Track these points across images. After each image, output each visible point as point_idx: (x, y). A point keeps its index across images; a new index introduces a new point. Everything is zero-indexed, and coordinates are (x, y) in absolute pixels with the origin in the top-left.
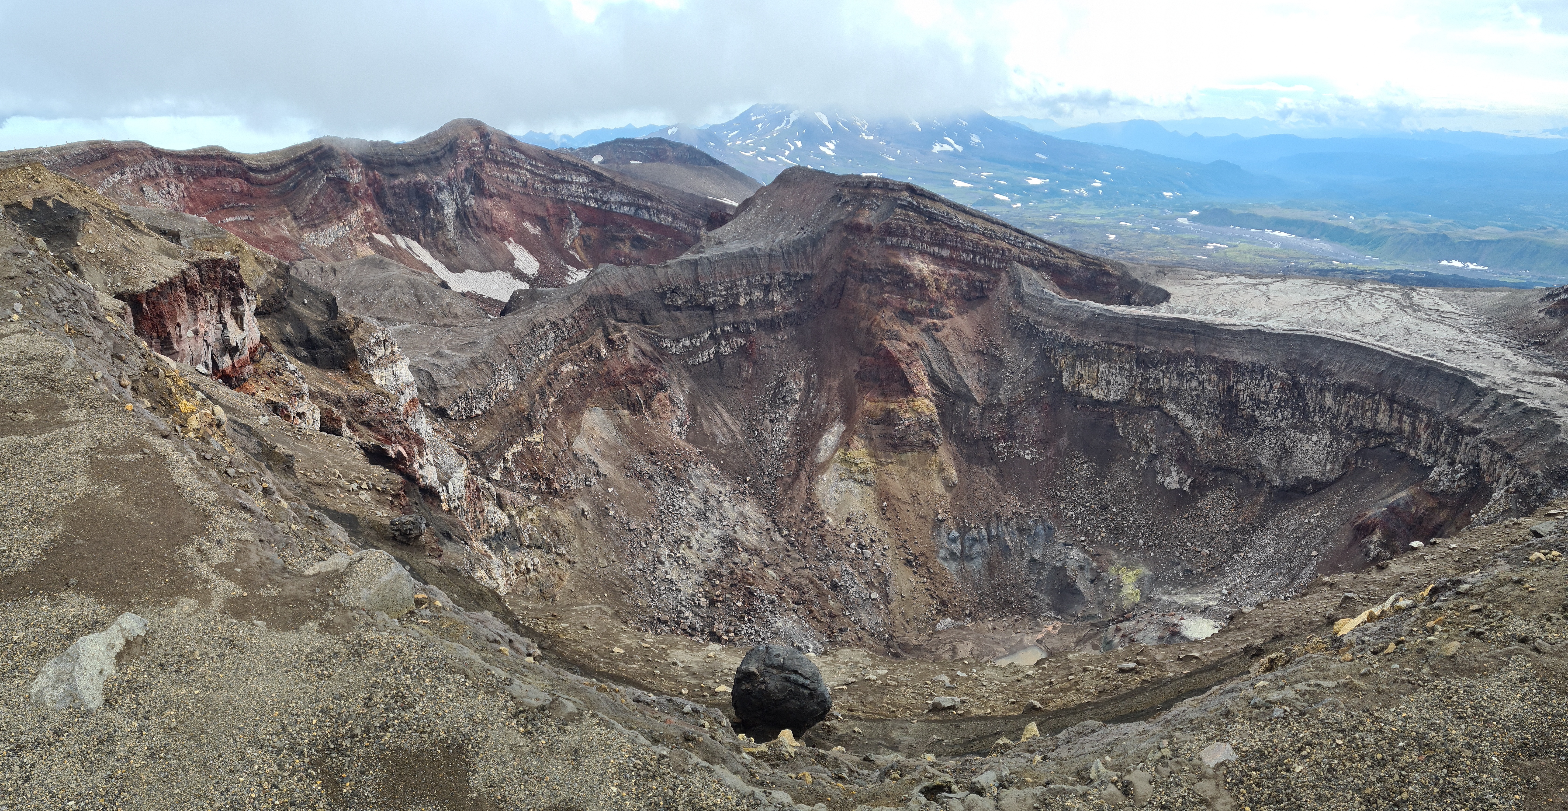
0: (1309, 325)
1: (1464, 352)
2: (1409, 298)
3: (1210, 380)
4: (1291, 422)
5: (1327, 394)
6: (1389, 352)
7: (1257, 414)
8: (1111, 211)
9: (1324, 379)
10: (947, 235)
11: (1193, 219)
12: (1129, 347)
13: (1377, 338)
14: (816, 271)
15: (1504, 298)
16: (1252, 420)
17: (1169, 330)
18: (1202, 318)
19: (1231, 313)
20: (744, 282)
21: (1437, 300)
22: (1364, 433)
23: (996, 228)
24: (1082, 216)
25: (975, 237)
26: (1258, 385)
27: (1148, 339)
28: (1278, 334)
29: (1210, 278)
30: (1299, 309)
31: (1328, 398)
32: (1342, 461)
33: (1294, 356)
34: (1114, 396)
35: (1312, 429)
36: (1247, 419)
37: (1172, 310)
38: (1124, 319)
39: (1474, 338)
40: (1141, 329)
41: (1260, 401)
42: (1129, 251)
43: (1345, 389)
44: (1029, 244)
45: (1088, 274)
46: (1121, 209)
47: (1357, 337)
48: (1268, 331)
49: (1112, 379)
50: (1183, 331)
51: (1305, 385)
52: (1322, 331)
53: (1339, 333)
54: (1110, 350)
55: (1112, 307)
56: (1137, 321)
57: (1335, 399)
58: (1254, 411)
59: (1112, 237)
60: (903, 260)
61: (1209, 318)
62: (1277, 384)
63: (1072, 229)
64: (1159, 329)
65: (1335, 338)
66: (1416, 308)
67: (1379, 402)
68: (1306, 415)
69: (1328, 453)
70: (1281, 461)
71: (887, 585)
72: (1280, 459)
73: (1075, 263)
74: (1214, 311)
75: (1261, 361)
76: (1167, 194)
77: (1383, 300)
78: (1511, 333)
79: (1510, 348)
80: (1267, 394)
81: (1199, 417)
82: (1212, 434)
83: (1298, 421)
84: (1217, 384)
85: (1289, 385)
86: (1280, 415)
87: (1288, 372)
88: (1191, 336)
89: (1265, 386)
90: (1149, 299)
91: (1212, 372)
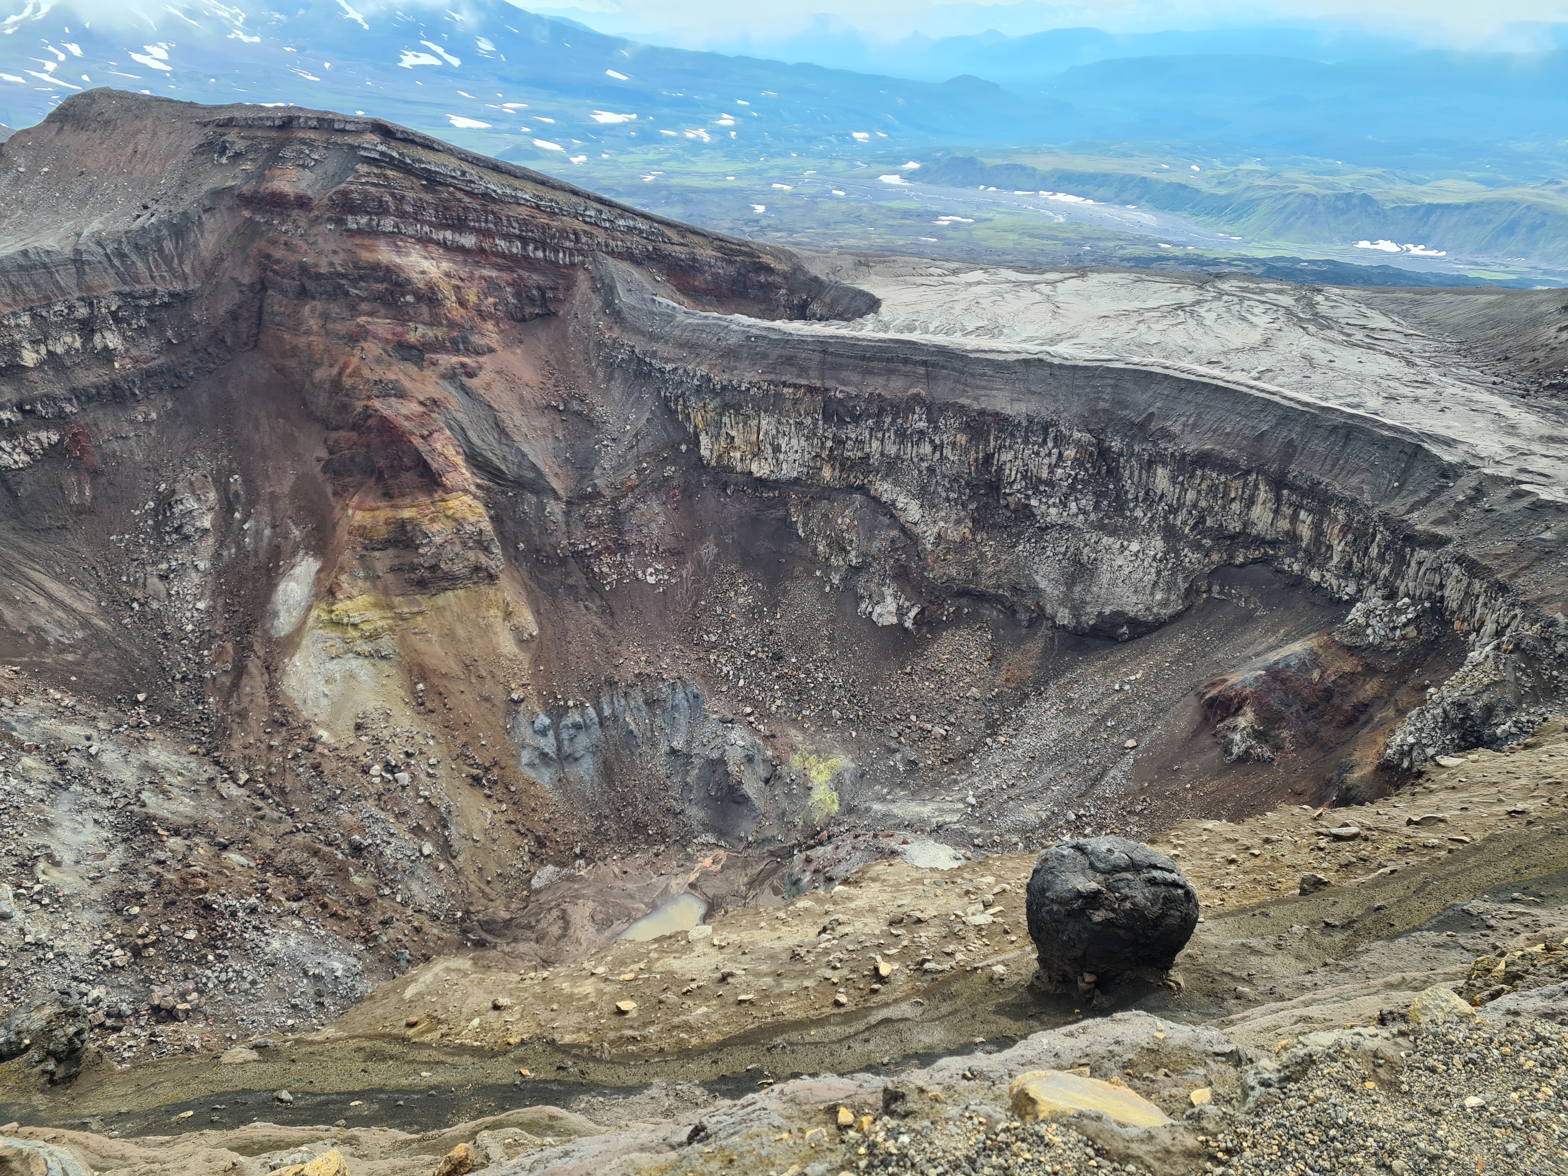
0: (1130, 352)
1: (1416, 400)
2: (1311, 305)
3: (954, 444)
4: (1093, 517)
5: (1160, 471)
6: (1277, 399)
7: (1034, 502)
8: (756, 166)
9: (1155, 444)
10: (466, 209)
11: (910, 176)
12: (811, 390)
13: (1254, 374)
14: (194, 285)
15: (1490, 305)
16: (1025, 513)
17: (880, 360)
18: (941, 340)
19: (994, 331)
21: (1364, 309)
22: (1222, 536)
23: (560, 197)
24: (703, 175)
25: (523, 212)
26: (1037, 454)
27: (845, 374)
28: (1075, 368)
29: (955, 272)
30: (1111, 324)
31: (1162, 479)
32: (1183, 586)
33: (1102, 406)
34: (789, 471)
35: (1131, 530)
36: (1015, 511)
37: (886, 328)
38: (802, 342)
39: (1433, 375)
40: (829, 359)
41: (1040, 480)
42: (792, 232)
43: (1193, 463)
44: (621, 222)
45: (732, 270)
46: (773, 162)
47: (1216, 372)
48: (1056, 361)
49: (783, 442)
50: (906, 361)
51: (1121, 454)
52: (1154, 362)
53: (1185, 364)
54: (778, 396)
55: (778, 324)
56: (823, 345)
57: (1173, 480)
58: (1028, 497)
59: (760, 209)
60: (385, 254)
61: (954, 341)
62: (1070, 453)
63: (685, 196)
64: (863, 358)
65: (1178, 374)
66: (1323, 322)
67: (1256, 486)
68: (1120, 505)
69: (1159, 573)
70: (1074, 584)
71: (445, 827)
72: (1071, 581)
73: (707, 253)
74: (963, 329)
75: (1044, 413)
76: (860, 136)
77: (1261, 308)
78: (1504, 367)
79: (1502, 394)
80: (1052, 469)
81: (932, 506)
82: (954, 535)
83: (1106, 516)
84: (966, 451)
85: (1091, 454)
86: (1073, 506)
87: (1090, 431)
88: (921, 370)
89: (1049, 455)
90: (840, 309)
91: (959, 430)
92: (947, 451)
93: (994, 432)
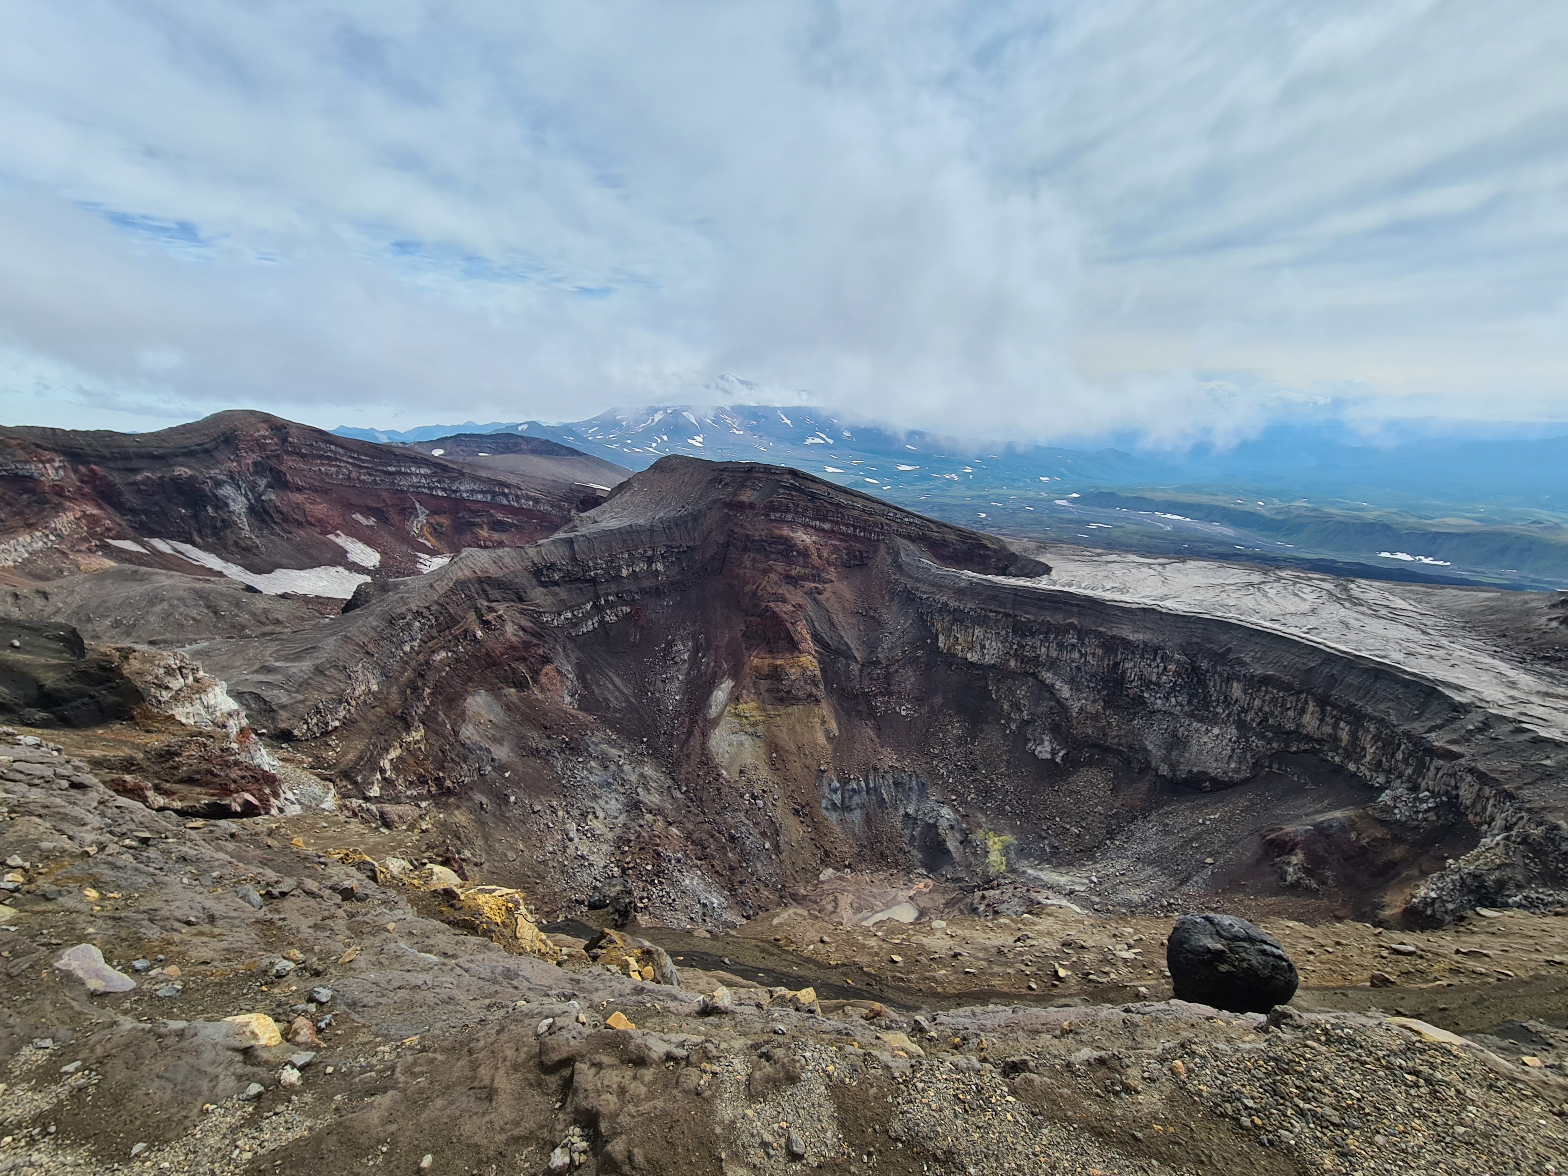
0: (1215, 609)
1: (1431, 657)
2: (1346, 590)
3: (1094, 654)
4: (1186, 708)
5: (1235, 685)
6: (1321, 647)
7: (1146, 695)
8: (983, 493)
9: (1232, 667)
10: (828, 511)
11: (1073, 501)
12: (1006, 615)
13: (1304, 629)
14: (698, 543)
15: (1489, 599)
16: (1140, 701)
17: (1050, 601)
18: (1089, 593)
19: (1122, 590)
20: (626, 555)
21: (1387, 595)
22: (1279, 731)
23: (875, 506)
24: (953, 497)
25: (856, 513)
26: (1150, 666)
27: (1027, 608)
28: (1177, 616)
29: (1099, 555)
30: (1202, 591)
31: (1236, 690)
32: (1251, 761)
33: (1195, 640)
34: (988, 660)
35: (1214, 720)
36: (1133, 699)
37: (1055, 584)
38: (1003, 588)
39: (1444, 642)
40: (1018, 598)
41: (1150, 681)
42: (1001, 528)
43: (1259, 682)
44: (906, 519)
45: (965, 547)
46: (992, 491)
47: (1277, 626)
48: (1164, 611)
49: (987, 643)
50: (1066, 603)
51: (1207, 671)
52: (1232, 616)
53: (1254, 620)
54: (986, 616)
55: (989, 577)
56: (1015, 590)
57: (1245, 692)
58: (1142, 692)
59: (983, 515)
60: (786, 531)
61: (1097, 594)
62: (1172, 667)
63: (941, 507)
64: (1039, 599)
65: (1249, 625)
66: (1356, 602)
67: (1306, 702)
68: (1206, 702)
69: (1233, 750)
70: (1172, 749)
71: (778, 835)
72: (1170, 748)
73: (952, 537)
74: (1103, 587)
75: (1155, 641)
76: (1044, 479)
77: (1310, 589)
78: (1502, 641)
79: (1502, 659)
80: (1159, 676)
81: (1078, 690)
82: (1090, 709)
83: (1196, 709)
84: (1102, 659)
85: (1187, 669)
86: (1173, 700)
87: (1186, 655)
88: (1075, 609)
89: (1158, 666)
90: (1027, 571)
91: (1097, 646)
92: (1090, 658)
93: (1120, 650)
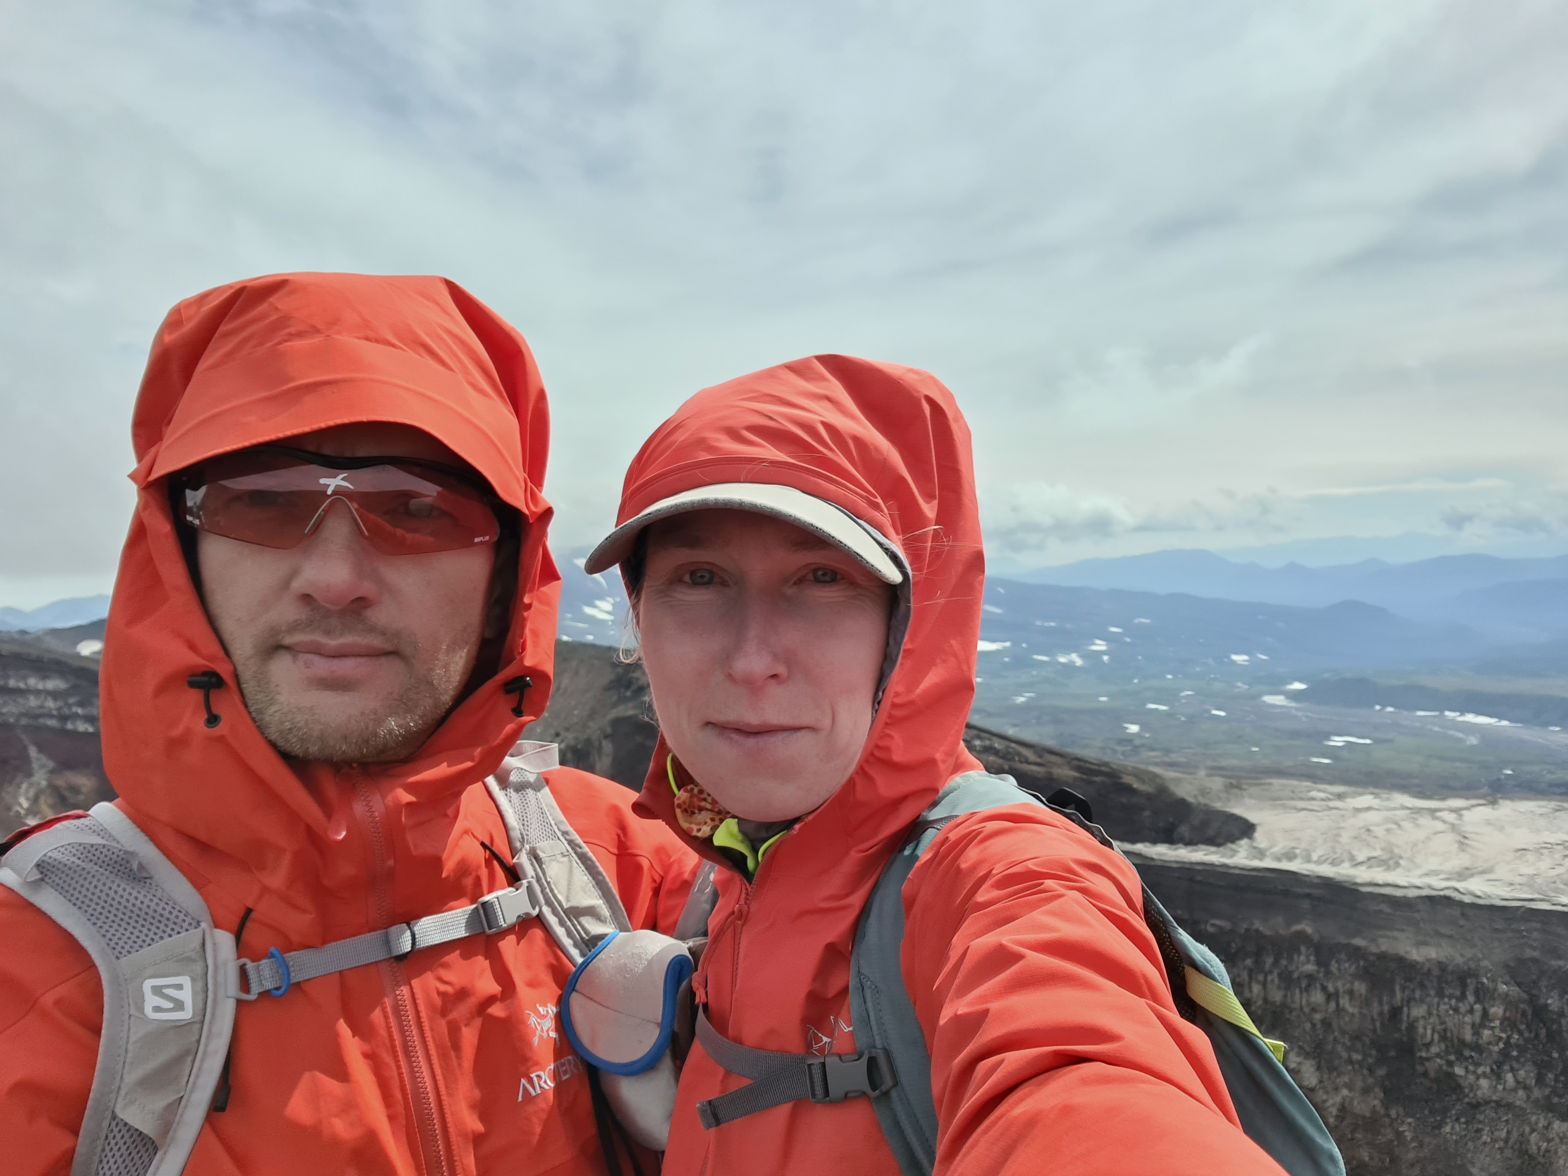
3: (1351, 993)
4: (1537, 1093)
7: (1459, 1071)
11: (1296, 697)
16: (1448, 1083)
17: (1255, 891)
24: (1078, 697)
26: (1456, 1010)
27: (1217, 906)
28: (1492, 908)
33: (1529, 953)
36: (1436, 1081)
40: (1199, 887)
41: (1462, 1042)
48: (1467, 899)
50: (1286, 894)
56: (1191, 872)
58: (1450, 1064)
59: (1133, 728)
61: (1342, 872)
62: (1497, 1010)
64: (1237, 888)
75: (1459, 960)
76: (1240, 658)
80: (1476, 1030)
81: (1332, 1069)
82: (1361, 1107)
83: (1554, 1092)
84: (1367, 1003)
85: (1524, 1014)
86: (1509, 1077)
87: (1519, 985)
88: (1306, 905)
89: (1471, 1011)
90: (1210, 832)
91: (1356, 976)
92: (1344, 1002)
93: (1399, 980)
